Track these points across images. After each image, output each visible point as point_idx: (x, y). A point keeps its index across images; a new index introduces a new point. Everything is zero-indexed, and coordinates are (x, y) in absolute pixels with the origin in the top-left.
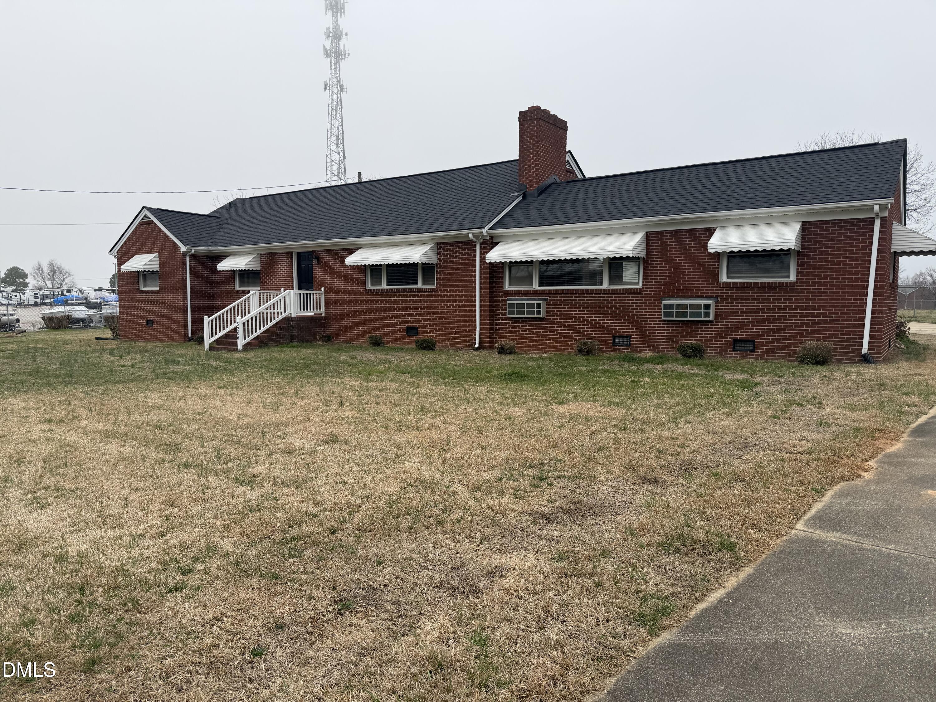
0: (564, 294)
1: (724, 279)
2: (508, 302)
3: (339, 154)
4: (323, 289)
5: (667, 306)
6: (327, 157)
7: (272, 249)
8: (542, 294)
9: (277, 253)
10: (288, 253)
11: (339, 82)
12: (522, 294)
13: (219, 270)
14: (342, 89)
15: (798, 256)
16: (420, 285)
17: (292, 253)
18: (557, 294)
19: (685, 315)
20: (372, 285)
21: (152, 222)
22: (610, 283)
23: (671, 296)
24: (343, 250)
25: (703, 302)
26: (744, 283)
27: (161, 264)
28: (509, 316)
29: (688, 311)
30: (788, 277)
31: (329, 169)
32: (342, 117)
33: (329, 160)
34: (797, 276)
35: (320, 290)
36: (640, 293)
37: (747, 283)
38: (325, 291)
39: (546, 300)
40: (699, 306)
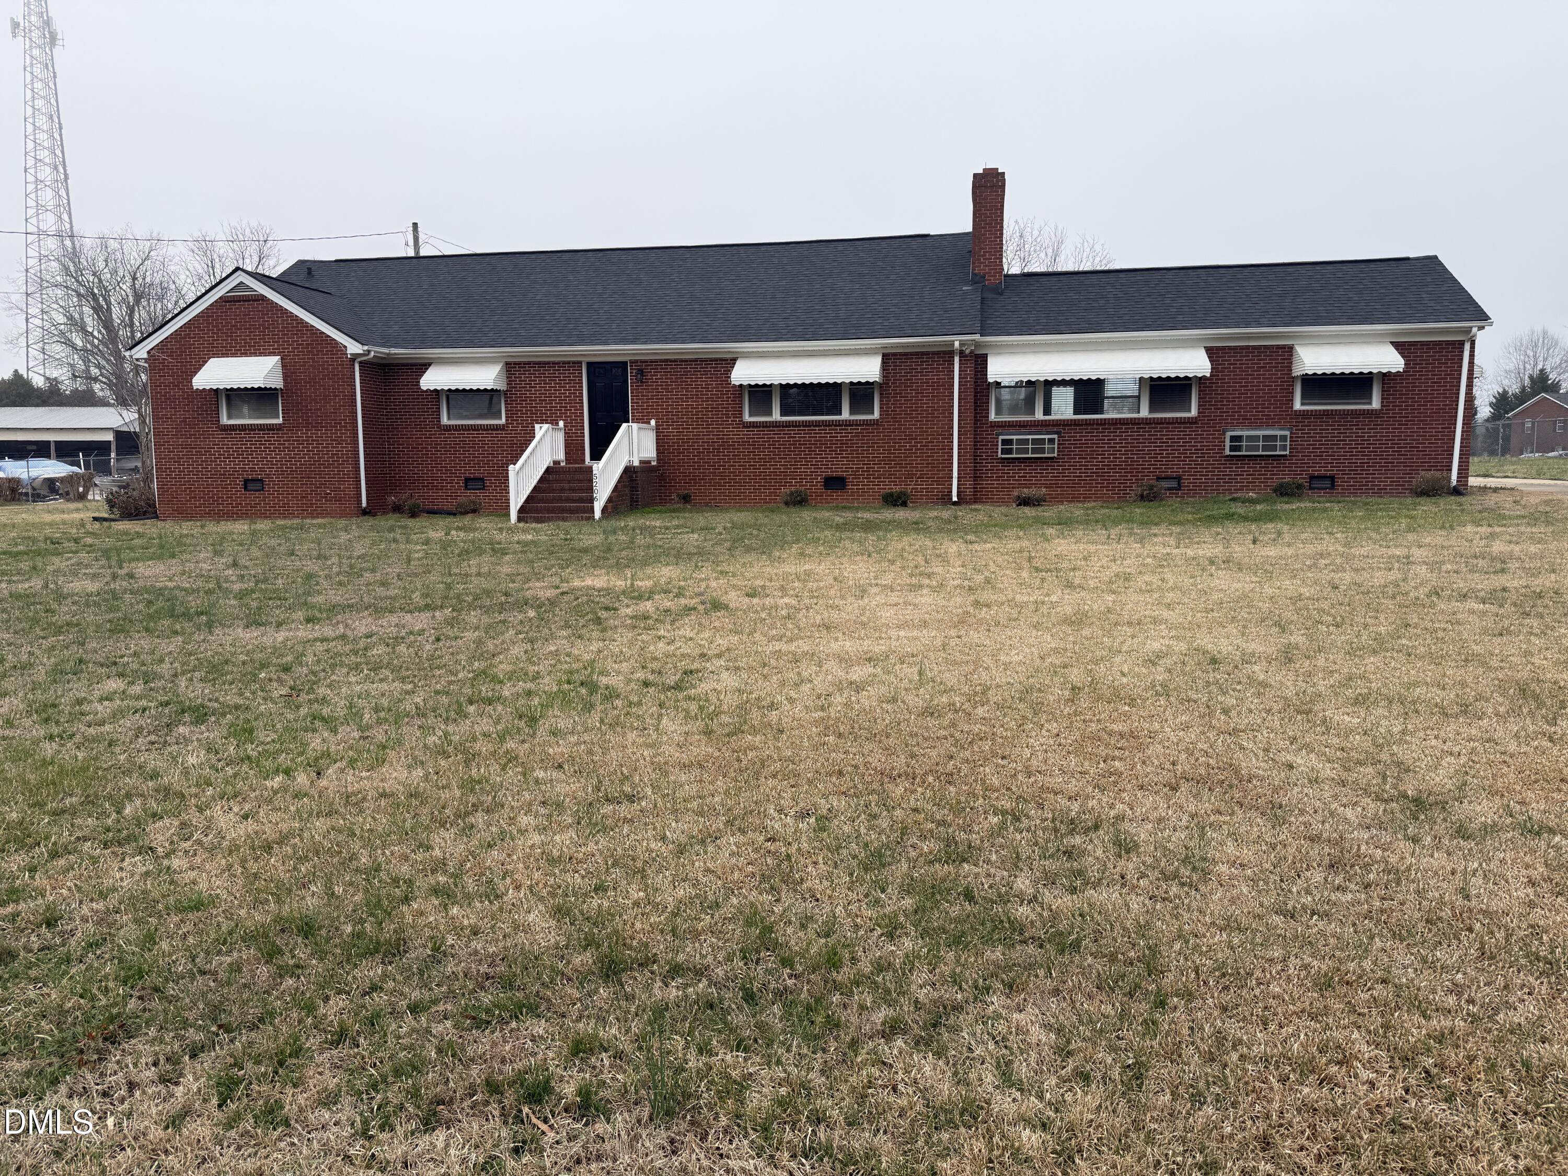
0: (1086, 424)
1: (1297, 406)
2: (1001, 437)
3: (56, 168)
4: (653, 422)
5: (1233, 439)
6: (26, 171)
7: (537, 356)
8: (1053, 425)
9: (548, 363)
10: (574, 363)
11: (48, 23)
12: (1020, 426)
13: (424, 388)
14: (53, 39)
15: (1383, 380)
16: (845, 415)
17: (580, 363)
18: (1075, 425)
19: (1256, 448)
20: (750, 415)
21: (263, 298)
22: (1151, 410)
23: (1234, 426)
24: (696, 360)
25: (1279, 433)
26: (1324, 411)
27: (286, 377)
28: (1003, 456)
29: (1261, 443)
30: (1370, 403)
31: (33, 196)
32: (56, 94)
33: (31, 179)
34: (1382, 402)
35: (649, 423)
36: (1195, 423)
37: (1328, 411)
38: (657, 426)
39: (1058, 433)
40: (1274, 438)
